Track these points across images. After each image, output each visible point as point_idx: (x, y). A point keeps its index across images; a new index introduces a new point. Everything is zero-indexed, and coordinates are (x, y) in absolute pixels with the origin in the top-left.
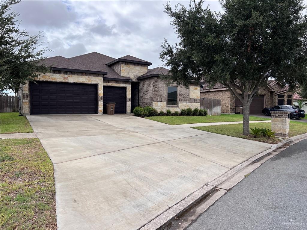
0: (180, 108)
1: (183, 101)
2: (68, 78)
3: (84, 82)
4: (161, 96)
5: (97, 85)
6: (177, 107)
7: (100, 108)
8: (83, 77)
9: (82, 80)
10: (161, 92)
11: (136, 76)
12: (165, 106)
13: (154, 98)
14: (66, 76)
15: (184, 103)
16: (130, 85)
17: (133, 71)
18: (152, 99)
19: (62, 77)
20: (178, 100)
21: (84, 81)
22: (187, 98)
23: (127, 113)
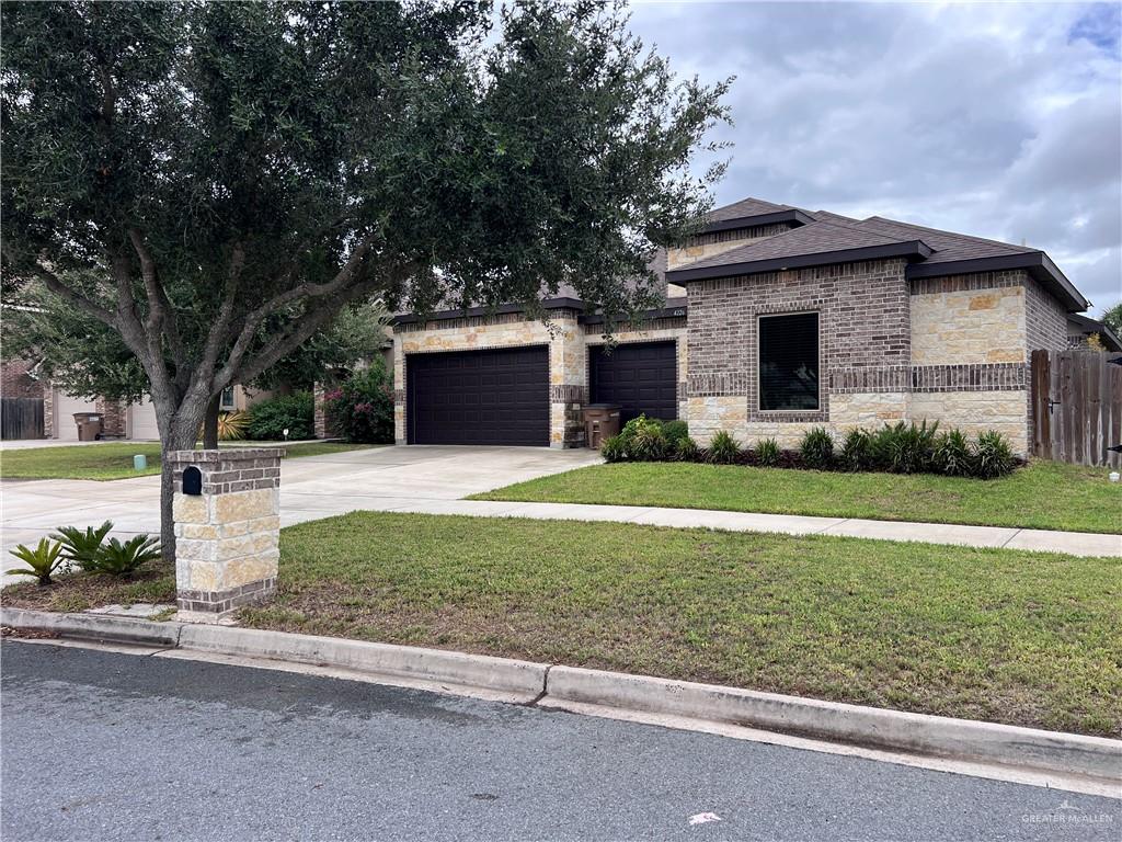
2: (476, 336)
3: (513, 344)
4: (720, 366)
5: (547, 346)
7: (557, 424)
8: (510, 326)
9: (509, 338)
10: (720, 348)
12: (743, 417)
14: (472, 330)
15: (859, 398)
19: (463, 337)
20: (824, 380)
21: (514, 338)
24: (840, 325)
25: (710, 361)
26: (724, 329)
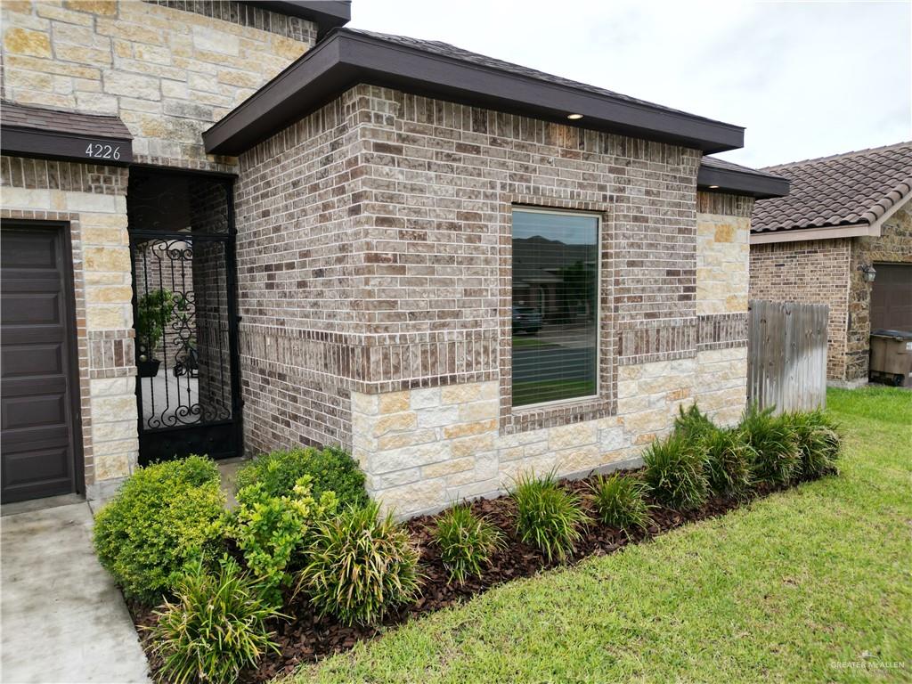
0: (621, 423)
1: (649, 346)
4: (446, 315)
6: (597, 413)
10: (443, 272)
11: (199, 112)
12: (492, 428)
13: (366, 352)
15: (651, 368)
16: (122, 201)
17: (159, 58)
18: (343, 355)
20: (604, 341)
22: (677, 321)
23: (89, 489)
24: (632, 245)
25: (423, 303)
26: (452, 226)
